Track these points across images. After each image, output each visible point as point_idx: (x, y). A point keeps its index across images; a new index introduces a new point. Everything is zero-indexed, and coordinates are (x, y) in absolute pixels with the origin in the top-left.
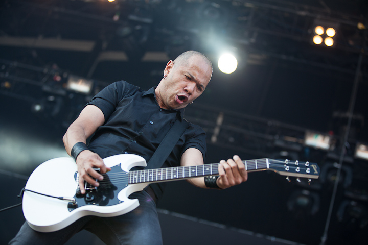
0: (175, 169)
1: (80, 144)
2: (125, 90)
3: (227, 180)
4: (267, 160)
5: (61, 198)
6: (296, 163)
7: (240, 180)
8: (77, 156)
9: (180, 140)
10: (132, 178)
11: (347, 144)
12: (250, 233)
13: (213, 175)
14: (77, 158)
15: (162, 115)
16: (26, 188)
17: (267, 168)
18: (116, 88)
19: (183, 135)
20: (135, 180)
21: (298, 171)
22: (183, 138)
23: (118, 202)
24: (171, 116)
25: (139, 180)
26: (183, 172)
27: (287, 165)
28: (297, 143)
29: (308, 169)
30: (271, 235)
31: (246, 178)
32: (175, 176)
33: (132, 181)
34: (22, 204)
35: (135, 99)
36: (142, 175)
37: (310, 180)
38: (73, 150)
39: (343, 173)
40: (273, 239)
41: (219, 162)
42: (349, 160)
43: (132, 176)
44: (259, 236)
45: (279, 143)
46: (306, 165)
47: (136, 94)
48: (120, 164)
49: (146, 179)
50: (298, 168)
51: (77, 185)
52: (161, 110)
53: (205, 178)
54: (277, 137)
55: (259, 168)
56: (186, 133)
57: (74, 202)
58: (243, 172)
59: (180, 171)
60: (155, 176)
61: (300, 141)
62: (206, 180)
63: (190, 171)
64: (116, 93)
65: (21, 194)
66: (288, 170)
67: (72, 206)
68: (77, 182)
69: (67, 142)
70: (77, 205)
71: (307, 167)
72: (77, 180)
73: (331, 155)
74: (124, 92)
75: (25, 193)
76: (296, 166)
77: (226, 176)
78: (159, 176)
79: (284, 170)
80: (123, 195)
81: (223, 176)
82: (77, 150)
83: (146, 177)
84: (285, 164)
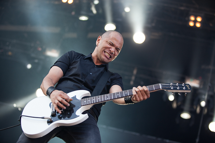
0: (107, 95)
1: (51, 88)
2: (74, 56)
3: (138, 98)
4: (160, 84)
5: (43, 118)
6: (177, 85)
7: (146, 97)
8: (50, 94)
9: (108, 82)
10: (83, 103)
13: (129, 96)
14: (51, 95)
15: (96, 69)
16: (23, 114)
17: (160, 89)
18: (69, 55)
19: (110, 79)
20: (85, 103)
21: (179, 89)
22: (109, 80)
23: (76, 116)
24: (102, 69)
25: (87, 103)
26: (112, 96)
27: (172, 86)
29: (184, 87)
30: (167, 138)
31: (149, 96)
32: (108, 99)
33: (83, 104)
34: (21, 124)
35: (80, 60)
36: (89, 100)
37: (186, 93)
38: (47, 91)
41: (132, 89)
43: (83, 101)
44: (159, 139)
46: (183, 85)
47: (80, 58)
48: (76, 96)
49: (91, 102)
50: (178, 87)
51: (52, 110)
52: (96, 66)
53: (125, 98)
55: (156, 89)
56: (111, 78)
57: (51, 119)
58: (147, 92)
59: (111, 96)
60: (96, 100)
62: (126, 99)
63: (116, 95)
64: (69, 58)
65: (19, 119)
66: (173, 89)
67: (50, 122)
68: (52, 108)
69: (44, 87)
70: (52, 121)
71: (183, 86)
72: (51, 107)
74: (74, 57)
75: (22, 118)
76: (177, 86)
77: (137, 96)
78: (99, 100)
79: (170, 89)
80: (79, 112)
81: (135, 95)
82: (50, 91)
83: (91, 101)
84: (171, 86)
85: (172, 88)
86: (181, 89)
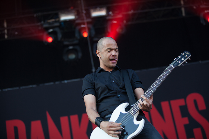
11: (84, 12)
12: (52, 83)
17: (173, 68)
25: (135, 112)
28: (56, 22)
30: (64, 80)
33: (133, 114)
36: (134, 109)
37: (189, 58)
40: (66, 82)
42: (89, 20)
44: (57, 83)
45: (46, 26)
50: (183, 58)
52: (111, 73)
54: (42, 22)
55: (171, 70)
61: (57, 20)
73: (77, 22)
76: (181, 58)
79: (179, 64)
84: (177, 61)
85: (180, 62)
86: (185, 58)
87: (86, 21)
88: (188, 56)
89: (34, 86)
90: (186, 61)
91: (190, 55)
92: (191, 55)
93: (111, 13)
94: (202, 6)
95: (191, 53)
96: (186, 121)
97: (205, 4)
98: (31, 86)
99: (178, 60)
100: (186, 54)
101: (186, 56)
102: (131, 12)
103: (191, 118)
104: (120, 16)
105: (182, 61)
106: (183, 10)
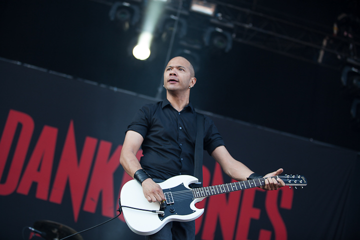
5: (154, 212)
23: (192, 212)
25: (201, 195)
33: (196, 196)
36: (202, 191)
37: (302, 187)
39: (180, 24)
40: (115, 89)
42: (185, 13)
49: (205, 194)
50: (295, 180)
57: (163, 214)
60: (210, 192)
67: (161, 217)
78: (213, 192)
84: (288, 178)
85: (290, 181)
86: (298, 182)
87: (179, 11)
88: (303, 183)
89: (69, 77)
90: (297, 186)
91: (305, 183)
92: (306, 185)
93: (219, 15)
94: (350, 60)
95: (307, 183)
96: (256, 214)
97: (355, 58)
98: (64, 75)
99: (290, 179)
100: (302, 179)
101: (301, 182)
102: (248, 26)
103: (264, 213)
104: (230, 25)
105: (292, 182)
106: (322, 53)
